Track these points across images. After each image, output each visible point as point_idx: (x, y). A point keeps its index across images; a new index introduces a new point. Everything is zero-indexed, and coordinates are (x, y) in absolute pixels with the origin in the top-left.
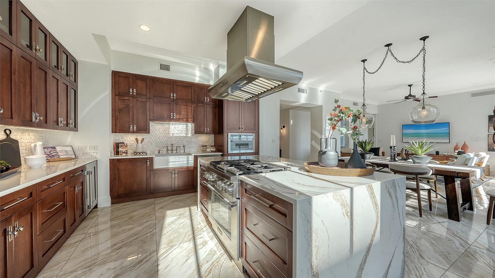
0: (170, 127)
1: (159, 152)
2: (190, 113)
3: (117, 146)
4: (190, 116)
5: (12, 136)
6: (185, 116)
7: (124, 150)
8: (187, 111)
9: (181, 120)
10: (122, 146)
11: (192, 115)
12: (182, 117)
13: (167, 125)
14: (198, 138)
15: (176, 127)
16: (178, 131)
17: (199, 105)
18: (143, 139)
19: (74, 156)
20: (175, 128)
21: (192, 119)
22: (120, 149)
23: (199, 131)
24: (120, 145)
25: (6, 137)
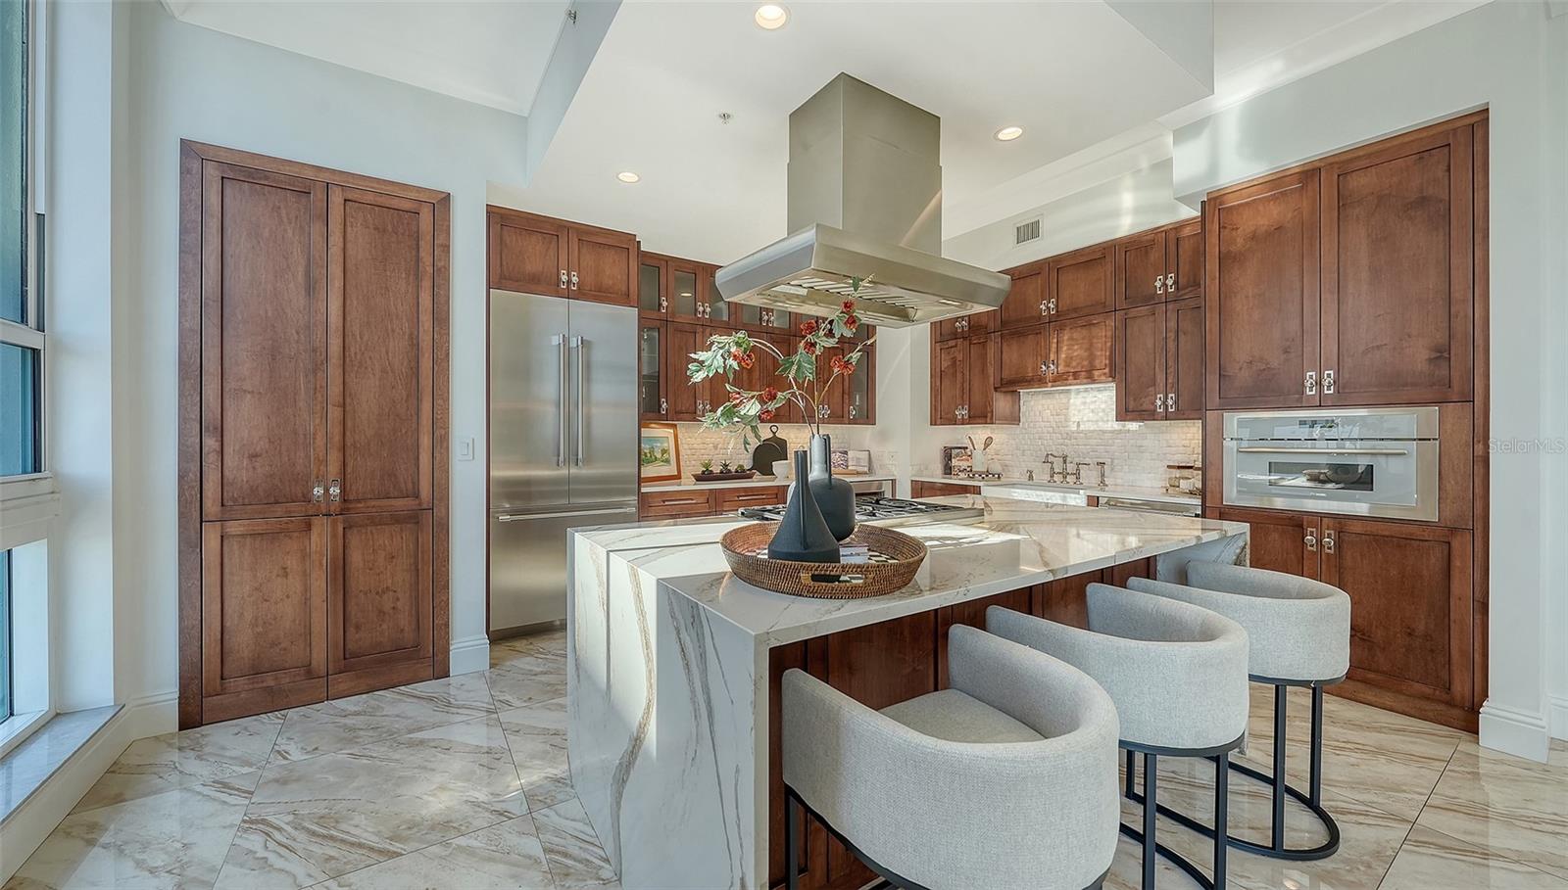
0: (1072, 401)
1: (1031, 478)
2: (1102, 350)
3: (948, 454)
4: (1102, 360)
5: (782, 434)
6: (1085, 363)
7: (964, 465)
8: (1091, 345)
9: (1071, 378)
10: (957, 455)
11: (1108, 354)
12: (1074, 368)
13: (1062, 396)
15: (1088, 401)
16: (1093, 411)
17: (1133, 313)
18: (988, 442)
19: (866, 469)
20: (1084, 403)
21: (1107, 370)
22: (954, 462)
23: (1133, 411)
24: (954, 452)
25: (771, 435)
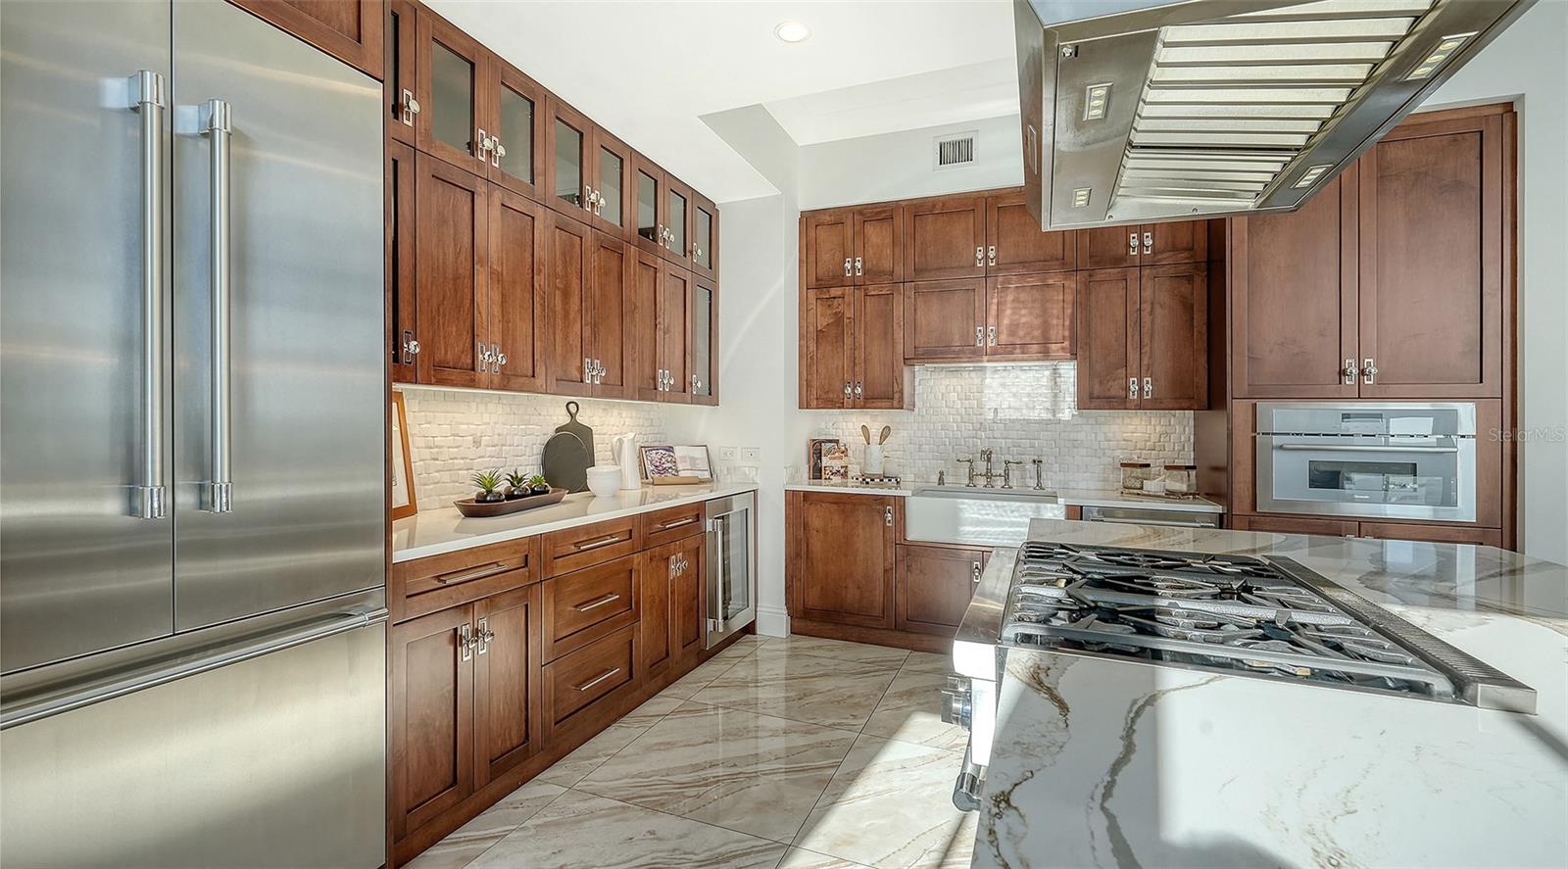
0: (987, 381)
1: (941, 481)
2: (1058, 318)
3: (817, 449)
4: (1060, 329)
5: (583, 419)
6: (1037, 333)
7: (837, 464)
8: (1045, 311)
9: (1018, 351)
10: (829, 452)
11: (1067, 323)
12: (1021, 338)
13: (973, 374)
14: (1105, 428)
15: (1008, 381)
16: (1014, 395)
17: (1100, 275)
18: (886, 432)
19: (707, 475)
20: (1003, 385)
21: (1067, 344)
22: (825, 461)
23: (1098, 398)
24: (825, 447)
25: (567, 420)
